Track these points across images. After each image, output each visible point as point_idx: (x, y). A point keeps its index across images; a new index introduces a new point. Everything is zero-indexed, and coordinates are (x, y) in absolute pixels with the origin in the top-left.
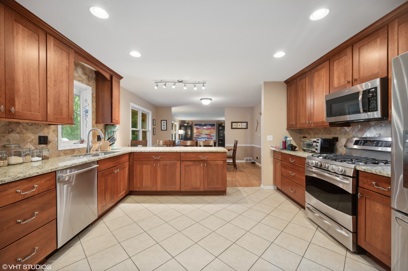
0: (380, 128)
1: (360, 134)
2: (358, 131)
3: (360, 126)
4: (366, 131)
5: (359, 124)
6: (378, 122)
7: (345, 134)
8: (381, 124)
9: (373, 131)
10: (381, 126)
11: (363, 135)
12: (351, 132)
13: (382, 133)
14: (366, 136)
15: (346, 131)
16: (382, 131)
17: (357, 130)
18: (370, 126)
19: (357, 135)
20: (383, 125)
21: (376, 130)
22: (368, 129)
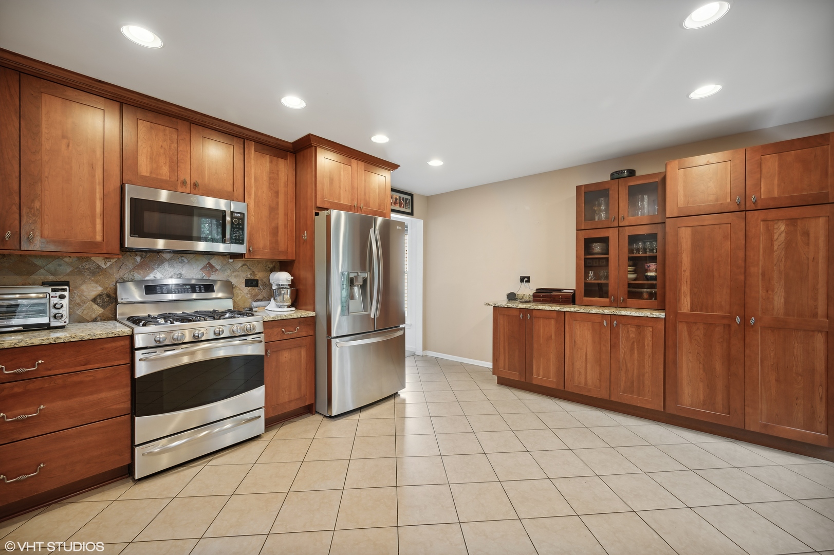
0: (180, 264)
1: (140, 274)
2: (134, 268)
3: (138, 259)
4: (154, 269)
5: (136, 255)
6: (177, 255)
7: (94, 273)
8: (183, 258)
9: (168, 269)
10: (183, 262)
11: (148, 275)
12: (115, 270)
13: (183, 272)
14: (154, 277)
15: (99, 267)
16: (184, 269)
17: (131, 266)
18: (162, 262)
19: (133, 276)
20: (186, 260)
21: (174, 268)
22: (159, 265)
